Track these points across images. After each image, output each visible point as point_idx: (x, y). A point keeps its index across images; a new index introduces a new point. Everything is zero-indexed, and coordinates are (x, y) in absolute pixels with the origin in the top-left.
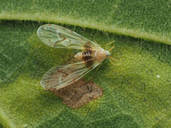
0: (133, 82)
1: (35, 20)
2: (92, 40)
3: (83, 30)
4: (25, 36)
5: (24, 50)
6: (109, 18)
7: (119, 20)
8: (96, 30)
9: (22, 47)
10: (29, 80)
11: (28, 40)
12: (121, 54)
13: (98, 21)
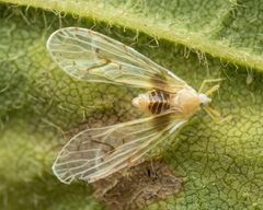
0: (251, 173)
1: (50, 8)
2: (170, 68)
3: (154, 43)
4: (23, 39)
5: (18, 70)
6: (214, 22)
7: (237, 30)
8: (181, 47)
9: (13, 62)
10: (25, 135)
11: (30, 48)
12: (231, 107)
13: (188, 26)
